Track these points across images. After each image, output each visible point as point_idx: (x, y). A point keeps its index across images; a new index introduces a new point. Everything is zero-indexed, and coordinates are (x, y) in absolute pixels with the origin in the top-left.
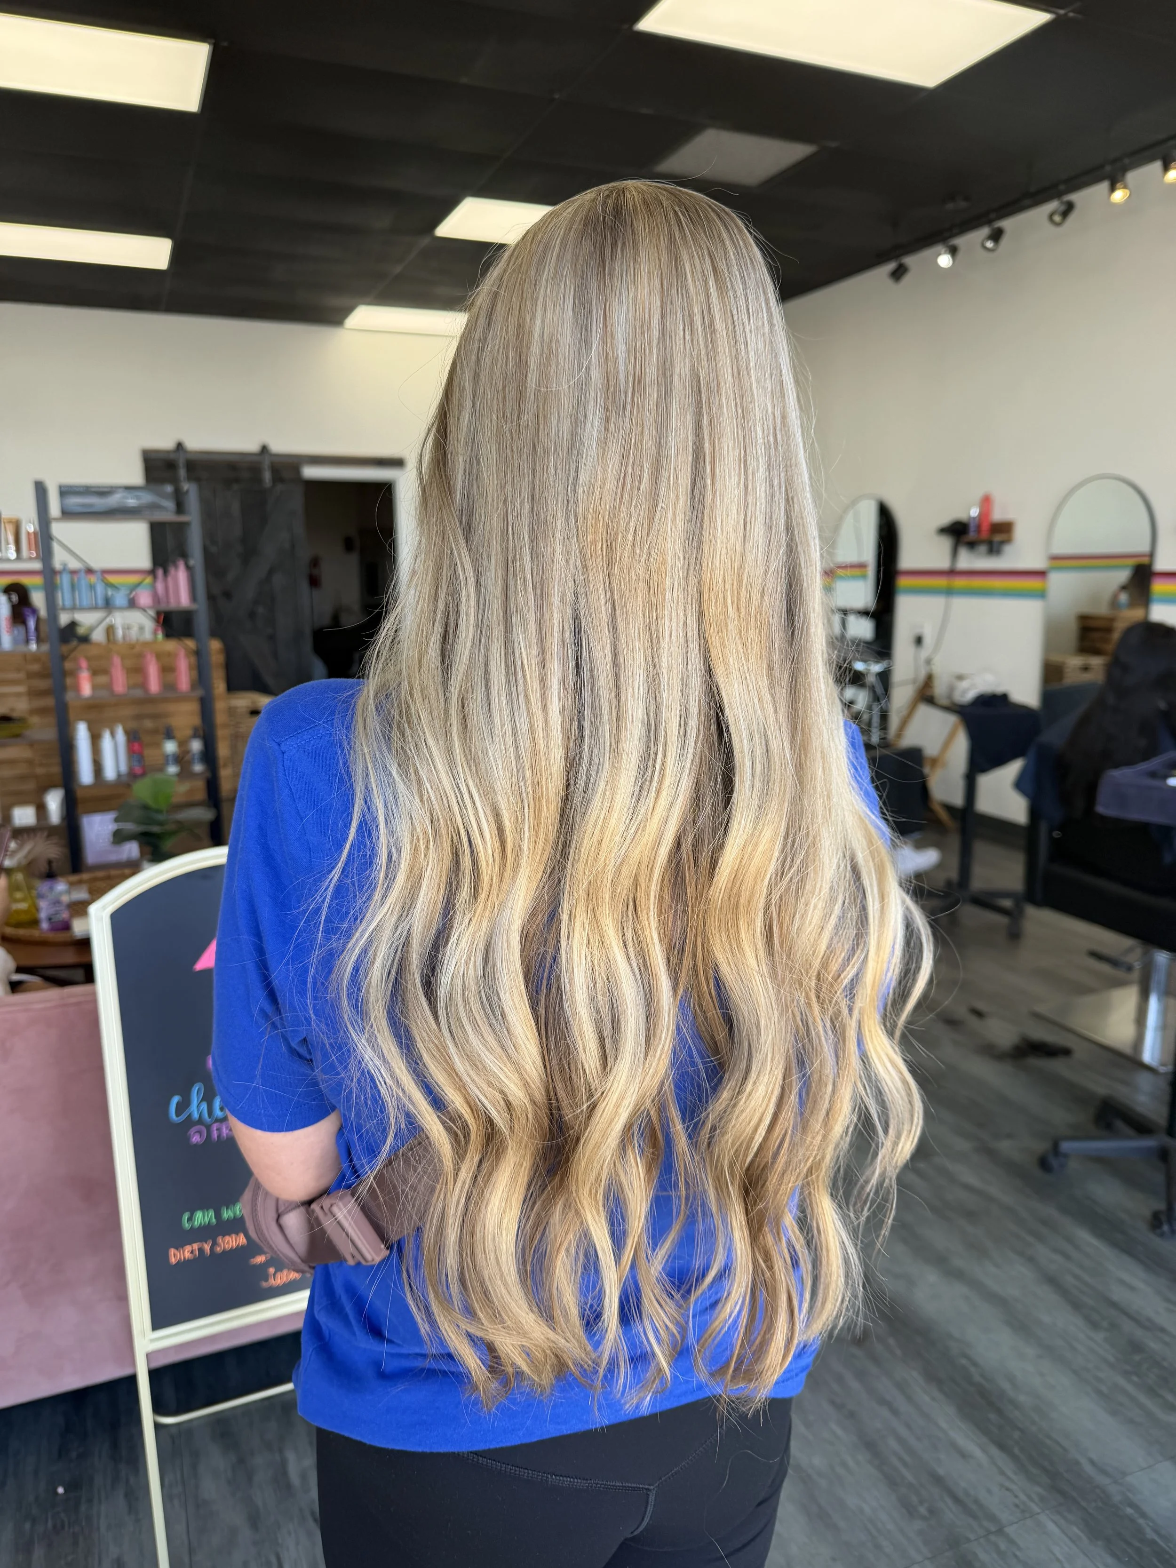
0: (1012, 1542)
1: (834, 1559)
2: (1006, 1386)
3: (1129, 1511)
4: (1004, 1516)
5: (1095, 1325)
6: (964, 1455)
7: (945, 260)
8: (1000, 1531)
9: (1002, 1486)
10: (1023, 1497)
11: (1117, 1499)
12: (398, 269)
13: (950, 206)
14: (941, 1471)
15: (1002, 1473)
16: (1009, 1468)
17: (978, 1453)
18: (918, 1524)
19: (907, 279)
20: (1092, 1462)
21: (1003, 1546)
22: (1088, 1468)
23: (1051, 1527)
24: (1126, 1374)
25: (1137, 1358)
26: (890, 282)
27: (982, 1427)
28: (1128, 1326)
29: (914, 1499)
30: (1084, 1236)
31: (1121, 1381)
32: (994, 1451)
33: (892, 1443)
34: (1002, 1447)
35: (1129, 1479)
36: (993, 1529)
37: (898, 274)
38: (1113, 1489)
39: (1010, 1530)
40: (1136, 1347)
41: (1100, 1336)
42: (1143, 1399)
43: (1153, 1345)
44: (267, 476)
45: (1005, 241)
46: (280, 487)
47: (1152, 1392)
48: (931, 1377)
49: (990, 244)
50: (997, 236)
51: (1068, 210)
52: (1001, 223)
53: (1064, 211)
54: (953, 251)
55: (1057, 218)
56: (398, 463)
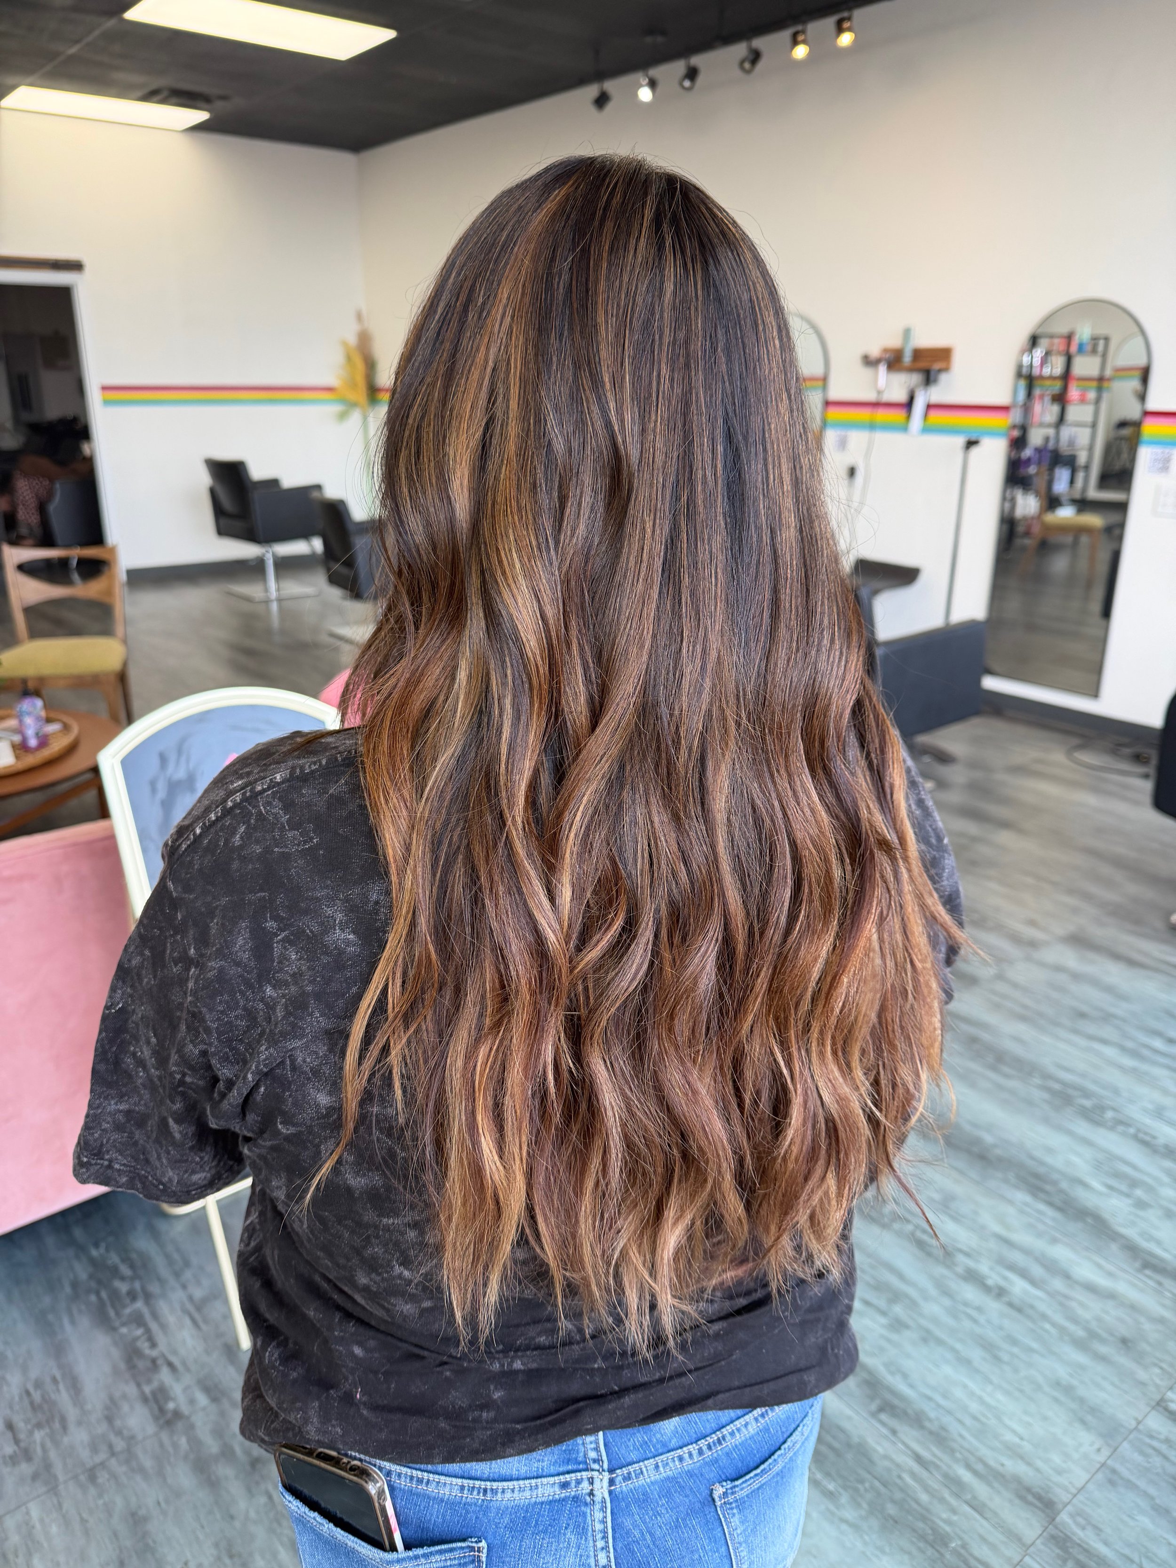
7: (645, 94)
12: (74, 51)
13: (649, 40)
19: (609, 107)
26: (592, 110)
37: (602, 101)
45: (701, 80)
49: (687, 83)
50: (692, 74)
51: (755, 57)
52: (696, 60)
53: (751, 57)
54: (653, 84)
55: (747, 65)
56: (75, 266)
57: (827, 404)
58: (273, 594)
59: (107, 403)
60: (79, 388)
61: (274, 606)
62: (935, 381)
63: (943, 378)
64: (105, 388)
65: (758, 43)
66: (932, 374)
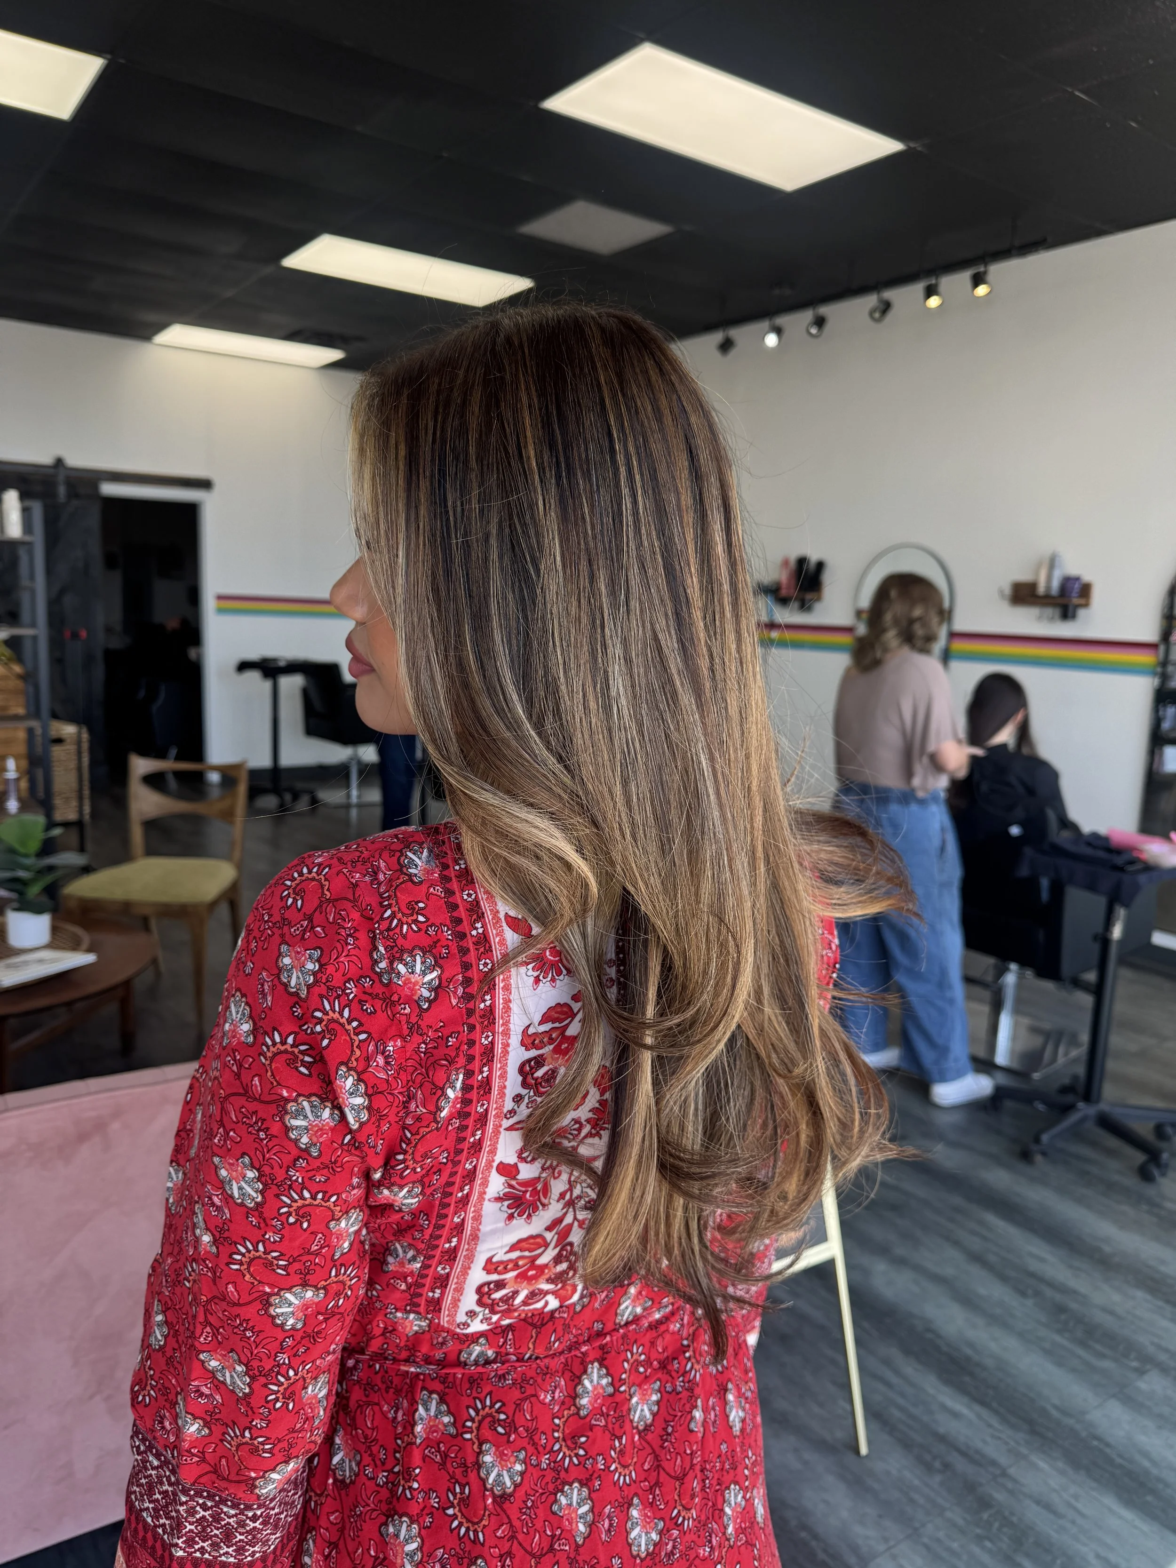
0: (1015, 1481)
1: (880, 1516)
2: (969, 1351)
3: (1095, 1443)
4: (1003, 1460)
5: (1023, 1294)
6: (956, 1415)
7: (771, 340)
8: (1004, 1474)
9: (993, 1436)
10: (1012, 1443)
11: (1084, 1434)
12: (229, 293)
13: (777, 292)
14: (942, 1430)
15: (990, 1426)
16: (995, 1422)
17: (965, 1411)
18: (938, 1478)
19: (733, 353)
20: (1056, 1407)
21: (1010, 1485)
22: (1055, 1413)
23: (1042, 1464)
24: (1059, 1332)
25: (1063, 1317)
26: (717, 354)
27: (962, 1389)
28: (1048, 1292)
29: (928, 1457)
30: (991, 1218)
31: (1058, 1338)
32: (977, 1408)
33: (897, 1413)
34: (983, 1403)
35: (1088, 1417)
36: (998, 1472)
37: (726, 346)
38: (1078, 1427)
39: (1012, 1471)
40: (1060, 1309)
41: (1030, 1302)
42: (1081, 1352)
43: (1074, 1306)
44: (62, 490)
45: (828, 327)
46: (75, 502)
47: (1083, 1344)
48: (907, 1352)
49: (814, 331)
50: (820, 322)
51: (886, 307)
52: (824, 310)
53: (882, 307)
54: (778, 331)
55: (877, 315)
56: (205, 484)
57: (953, 635)
58: (354, 799)
59: (221, 611)
60: (194, 596)
61: (354, 813)
62: (1074, 617)
63: (1082, 613)
64: (220, 598)
65: (889, 294)
66: (1071, 609)
